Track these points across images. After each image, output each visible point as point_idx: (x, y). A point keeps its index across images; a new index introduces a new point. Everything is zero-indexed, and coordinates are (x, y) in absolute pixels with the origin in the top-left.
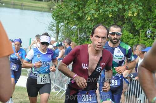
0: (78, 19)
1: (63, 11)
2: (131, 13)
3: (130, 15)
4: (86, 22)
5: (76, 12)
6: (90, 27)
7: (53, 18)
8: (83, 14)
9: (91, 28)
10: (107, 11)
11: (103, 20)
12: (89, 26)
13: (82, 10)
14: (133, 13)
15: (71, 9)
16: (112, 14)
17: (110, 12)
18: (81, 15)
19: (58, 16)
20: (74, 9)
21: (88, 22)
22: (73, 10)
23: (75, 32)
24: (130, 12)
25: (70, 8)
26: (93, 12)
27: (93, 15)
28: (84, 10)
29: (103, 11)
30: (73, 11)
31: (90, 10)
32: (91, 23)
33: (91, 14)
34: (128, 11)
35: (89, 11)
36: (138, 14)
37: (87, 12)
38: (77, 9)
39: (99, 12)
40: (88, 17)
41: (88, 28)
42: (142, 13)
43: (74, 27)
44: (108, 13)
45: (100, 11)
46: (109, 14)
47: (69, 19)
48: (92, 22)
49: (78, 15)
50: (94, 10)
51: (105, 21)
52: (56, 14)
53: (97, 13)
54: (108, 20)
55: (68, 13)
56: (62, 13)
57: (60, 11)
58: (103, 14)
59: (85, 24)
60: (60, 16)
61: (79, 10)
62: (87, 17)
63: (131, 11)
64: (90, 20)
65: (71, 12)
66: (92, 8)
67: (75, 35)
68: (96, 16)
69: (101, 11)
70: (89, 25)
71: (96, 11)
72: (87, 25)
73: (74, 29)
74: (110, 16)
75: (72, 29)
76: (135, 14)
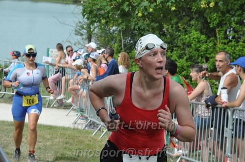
0: (122, 15)
1: (99, 5)
2: (205, 3)
3: (203, 6)
4: (136, 19)
5: (119, 5)
6: (142, 28)
7: (84, 16)
8: (131, 7)
9: (144, 29)
10: (168, 1)
11: (162, 15)
12: (141, 26)
13: (129, 1)
14: (209, 3)
15: (111, 1)
16: (177, 7)
17: (172, 2)
18: (127, 10)
19: (91, 12)
21: (139, 20)
22: (114, 2)
23: (116, 35)
26: (146, 3)
27: (146, 9)
28: (131, 0)
29: (162, 2)
30: (115, 4)
31: (141, 1)
32: (143, 21)
33: (143, 7)
35: (139, 3)
36: (216, 4)
37: (136, 4)
38: (120, 1)
39: (155, 4)
40: (138, 13)
41: (139, 28)
42: (222, 3)
43: (114, 28)
44: (169, 4)
45: (157, 1)
46: (172, 5)
47: (108, 17)
48: (144, 20)
49: (123, 10)
51: (164, 17)
52: (89, 9)
53: (153, 5)
54: (169, 15)
55: (106, 7)
56: (98, 7)
57: (95, 4)
58: (161, 7)
59: (134, 23)
60: (95, 12)
61: (123, 2)
64: (141, 17)
65: (111, 5)
67: (116, 40)
68: (151, 10)
69: (159, 1)
70: (140, 24)
71: (151, 2)
72: (137, 24)
73: (114, 31)
74: (173, 8)
75: (111, 31)
76: (212, 5)
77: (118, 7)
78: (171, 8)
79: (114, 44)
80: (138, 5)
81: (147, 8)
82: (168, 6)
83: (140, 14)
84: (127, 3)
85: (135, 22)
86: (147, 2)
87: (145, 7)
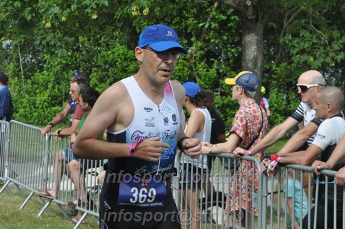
0: (23, 26)
2: (136, 9)
3: (134, 13)
4: (42, 32)
5: (18, 11)
6: (52, 43)
8: (34, 14)
9: (55, 45)
10: (87, 7)
11: (77, 25)
12: (50, 41)
13: (31, 6)
14: (141, 9)
15: (6, 6)
16: (99, 15)
17: (92, 8)
18: (29, 18)
20: (12, 5)
21: (47, 33)
22: (10, 8)
23: (12, 52)
24: (134, 8)
25: (4, 3)
26: (56, 10)
27: (56, 17)
28: (34, 5)
29: (78, 8)
30: (12, 10)
31: (50, 6)
32: (52, 34)
33: (53, 15)
34: (130, 7)
35: (47, 10)
36: (151, 10)
37: (43, 10)
38: (20, 6)
39: (69, 10)
40: (46, 22)
41: (48, 44)
42: (159, 9)
43: (8, 42)
44: (89, 10)
45: (72, 7)
46: (92, 13)
47: (3, 28)
48: (54, 32)
49: (24, 18)
50: (58, 5)
51: (80, 28)
53: (66, 12)
54: (87, 24)
58: (78, 14)
59: (40, 37)
61: (23, 7)
62: (44, 22)
63: (136, 4)
64: (50, 29)
65: (7, 11)
66: (54, 3)
67: (11, 59)
68: (63, 19)
69: (74, 7)
70: (49, 38)
71: (63, 8)
72: (45, 38)
73: (8, 46)
74: (95, 17)
75: (4, 46)
76: (146, 12)
77: (16, 14)
78: (91, 16)
79: (9, 63)
80: (44, 12)
81: (59, 16)
82: (88, 13)
83: (48, 25)
84: (29, 9)
85: (42, 35)
86: (58, 8)
87: (55, 14)
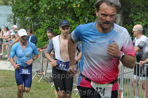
0: (33, 11)
1: (21, 6)
3: (74, 7)
4: (40, 14)
5: (31, 6)
6: (44, 18)
7: (13, 12)
8: (37, 7)
9: (45, 18)
10: (57, 4)
11: (53, 11)
12: (43, 17)
13: (36, 4)
14: (77, 5)
15: (27, 4)
16: (61, 7)
17: (59, 5)
18: (35, 8)
19: (17, 10)
20: (29, 4)
21: (42, 14)
22: (28, 5)
23: (29, 21)
24: (74, 5)
25: (26, 3)
26: (45, 6)
27: (45, 8)
28: (37, 4)
29: (54, 5)
31: (43, 4)
34: (73, 4)
35: (42, 6)
36: (81, 5)
37: (41, 6)
38: (32, 4)
40: (42, 10)
41: (42, 18)
42: (83, 5)
43: (28, 18)
44: (58, 6)
45: (51, 4)
46: (59, 6)
47: (26, 13)
48: (45, 14)
49: (33, 9)
50: (46, 4)
51: (54, 12)
52: (16, 9)
53: (49, 7)
54: (56, 11)
55: (25, 8)
56: (21, 8)
57: (18, 6)
58: (53, 7)
59: (39, 16)
60: (19, 10)
61: (33, 5)
62: (41, 10)
63: (75, 3)
64: (43, 13)
65: (27, 6)
66: (45, 3)
67: (29, 24)
68: (48, 9)
69: (52, 4)
71: (48, 5)
72: (41, 16)
75: (26, 19)
76: (79, 6)
78: (58, 8)
79: (28, 26)
80: (41, 7)
82: (57, 7)
83: (43, 11)
84: (36, 5)
85: (40, 15)
86: (46, 5)
87: (45, 7)
